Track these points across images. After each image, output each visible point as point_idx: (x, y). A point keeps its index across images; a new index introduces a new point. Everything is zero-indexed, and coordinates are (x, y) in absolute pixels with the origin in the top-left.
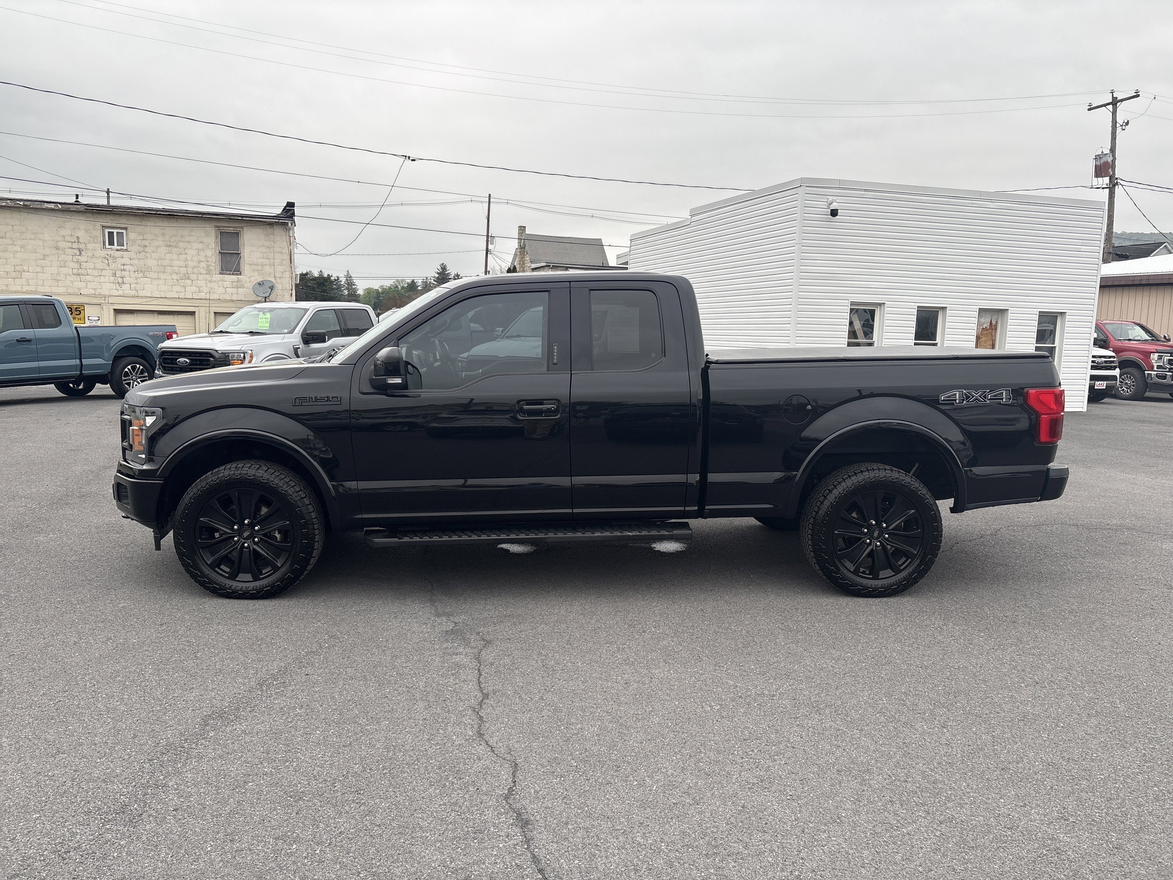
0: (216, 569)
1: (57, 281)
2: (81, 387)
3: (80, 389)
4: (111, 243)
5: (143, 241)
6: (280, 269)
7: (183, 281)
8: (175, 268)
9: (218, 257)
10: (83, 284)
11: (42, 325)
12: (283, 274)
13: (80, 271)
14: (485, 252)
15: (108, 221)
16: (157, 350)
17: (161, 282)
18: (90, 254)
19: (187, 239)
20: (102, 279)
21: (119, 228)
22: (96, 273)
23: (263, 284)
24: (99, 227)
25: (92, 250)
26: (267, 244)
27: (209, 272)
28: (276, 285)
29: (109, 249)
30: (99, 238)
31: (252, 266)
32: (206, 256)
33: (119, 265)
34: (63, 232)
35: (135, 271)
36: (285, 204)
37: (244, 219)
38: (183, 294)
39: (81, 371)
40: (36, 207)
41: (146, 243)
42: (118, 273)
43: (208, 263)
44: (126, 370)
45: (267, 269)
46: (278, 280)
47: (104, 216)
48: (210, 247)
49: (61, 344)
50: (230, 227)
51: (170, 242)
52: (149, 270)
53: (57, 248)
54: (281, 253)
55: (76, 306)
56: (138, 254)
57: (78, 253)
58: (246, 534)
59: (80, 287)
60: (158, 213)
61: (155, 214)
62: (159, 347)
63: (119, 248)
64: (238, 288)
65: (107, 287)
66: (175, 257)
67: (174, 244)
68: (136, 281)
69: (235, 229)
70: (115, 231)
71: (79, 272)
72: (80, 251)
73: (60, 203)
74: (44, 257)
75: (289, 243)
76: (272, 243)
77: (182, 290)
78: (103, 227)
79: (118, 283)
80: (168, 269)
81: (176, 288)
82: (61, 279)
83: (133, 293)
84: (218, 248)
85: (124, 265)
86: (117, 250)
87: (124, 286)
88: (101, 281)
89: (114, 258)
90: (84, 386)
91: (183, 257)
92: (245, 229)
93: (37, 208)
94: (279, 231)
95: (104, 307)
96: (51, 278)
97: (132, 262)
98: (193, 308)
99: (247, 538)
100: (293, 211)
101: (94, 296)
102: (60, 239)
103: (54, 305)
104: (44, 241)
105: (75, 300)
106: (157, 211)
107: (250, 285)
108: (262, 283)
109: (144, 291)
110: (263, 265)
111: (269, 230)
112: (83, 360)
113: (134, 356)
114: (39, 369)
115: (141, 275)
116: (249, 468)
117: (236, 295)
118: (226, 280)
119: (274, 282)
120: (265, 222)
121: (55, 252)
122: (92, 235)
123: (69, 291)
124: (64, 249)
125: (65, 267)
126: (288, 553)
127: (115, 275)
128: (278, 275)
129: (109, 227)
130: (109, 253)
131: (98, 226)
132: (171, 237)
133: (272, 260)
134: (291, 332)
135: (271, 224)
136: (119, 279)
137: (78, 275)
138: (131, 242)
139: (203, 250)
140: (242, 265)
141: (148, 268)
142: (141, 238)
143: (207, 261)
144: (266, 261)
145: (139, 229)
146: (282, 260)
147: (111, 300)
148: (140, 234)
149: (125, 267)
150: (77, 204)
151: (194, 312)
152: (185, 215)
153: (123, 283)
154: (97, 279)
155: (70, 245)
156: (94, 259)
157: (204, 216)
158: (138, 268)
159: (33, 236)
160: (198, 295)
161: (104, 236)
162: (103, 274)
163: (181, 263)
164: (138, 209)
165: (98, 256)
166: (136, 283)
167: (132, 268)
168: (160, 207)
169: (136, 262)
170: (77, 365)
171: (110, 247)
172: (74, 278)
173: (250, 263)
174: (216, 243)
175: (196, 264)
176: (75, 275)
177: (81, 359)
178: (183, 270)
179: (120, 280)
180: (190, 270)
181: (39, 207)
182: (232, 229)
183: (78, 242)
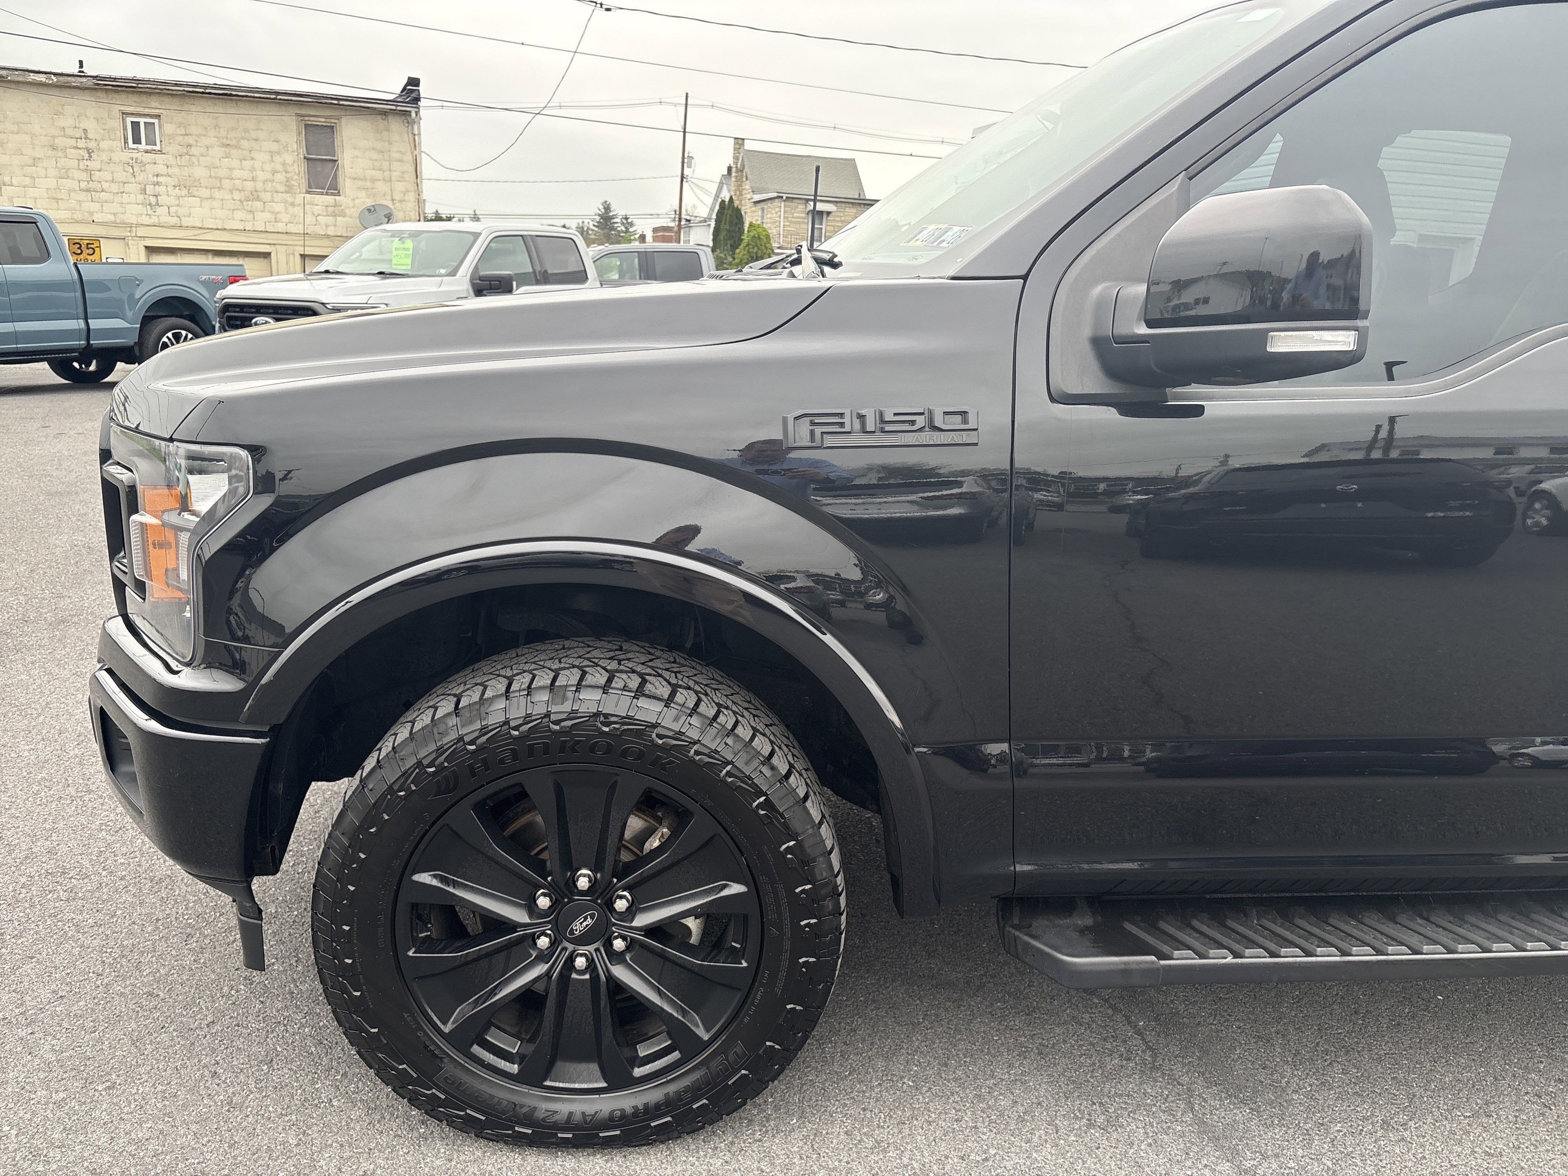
0: (476, 1049)
1: (57, 200)
2: (92, 368)
3: (91, 372)
4: (137, 140)
5: (186, 137)
6: (399, 186)
7: (249, 202)
8: (236, 181)
9: (303, 167)
10: (96, 206)
11: (17, 258)
12: (404, 194)
13: (92, 185)
14: (679, 179)
15: (131, 104)
16: (216, 302)
17: (216, 204)
18: (105, 158)
19: (253, 134)
20: (125, 198)
21: (148, 115)
22: (114, 188)
23: (375, 210)
24: (118, 115)
25: (108, 150)
26: (379, 145)
27: (289, 190)
28: (395, 213)
29: (134, 149)
30: (118, 132)
31: (357, 182)
32: (284, 164)
33: (150, 176)
34: (62, 122)
35: (175, 186)
36: (405, 81)
37: (342, 102)
38: (251, 223)
39: (88, 340)
40: (17, 79)
41: (191, 140)
42: (150, 189)
43: (288, 175)
44: (165, 339)
45: (381, 187)
46: (398, 205)
47: (123, 96)
48: (290, 149)
49: (54, 293)
50: (320, 117)
51: (227, 138)
52: (197, 184)
53: (54, 148)
54: (401, 161)
55: (88, 242)
56: (179, 158)
57: (86, 156)
58: (580, 926)
59: (92, 210)
60: (207, 91)
61: (203, 93)
62: (218, 296)
63: (149, 147)
64: (335, 216)
65: (134, 213)
66: (235, 163)
67: (234, 143)
68: (177, 202)
69: (328, 120)
70: (142, 121)
71: (90, 186)
72: (89, 153)
73: (55, 74)
74: (35, 161)
75: (412, 145)
76: (386, 144)
77: (249, 217)
78: (123, 113)
79: (150, 204)
80: (226, 183)
81: (239, 215)
82: (63, 197)
83: (174, 221)
84: (303, 151)
85: (157, 176)
86: (147, 152)
87: (159, 210)
88: (124, 201)
89: (143, 164)
90: (97, 366)
91: (247, 164)
92: (344, 120)
93: (18, 82)
94: (396, 125)
95: (130, 242)
96: (47, 196)
97: (170, 171)
98: (268, 246)
99: (584, 939)
100: (417, 93)
101: (115, 225)
102: (57, 132)
103: (35, 223)
104: (33, 136)
105: (85, 231)
106: (206, 88)
107: (355, 212)
108: (373, 209)
109: (191, 219)
110: (373, 180)
111: (381, 122)
112: (89, 321)
113: (177, 316)
114: (16, 336)
115: (184, 192)
116: (606, 688)
117: (332, 228)
118: (316, 203)
119: (392, 207)
120: (375, 109)
121: (50, 153)
122: (106, 127)
123: (75, 216)
124: (64, 150)
125: (68, 177)
126: (738, 997)
127: (144, 191)
128: (397, 197)
129: (133, 114)
130: (135, 155)
131: (116, 109)
132: (228, 131)
133: (387, 173)
134: (453, 273)
135: (384, 113)
136: (151, 198)
137: (88, 190)
138: (167, 138)
139: (278, 153)
140: (340, 179)
141: (195, 181)
142: (183, 132)
143: (287, 172)
144: (378, 174)
145: (179, 117)
146: (403, 173)
147: (141, 232)
148: (180, 125)
149: (160, 179)
150: (81, 76)
151: (270, 254)
152: (249, 94)
153: (157, 204)
154: (118, 198)
155: (73, 142)
156: (111, 165)
157: (279, 97)
158: (179, 181)
159: (15, 128)
160: (274, 226)
161: (125, 129)
162: (126, 190)
163: (246, 174)
164: (176, 85)
165: (117, 160)
166: (178, 205)
167: (171, 181)
168: (211, 81)
169: (175, 170)
170: (80, 330)
171: (135, 146)
172: (83, 196)
173: (354, 175)
174: (298, 142)
175: (268, 176)
176: (84, 190)
177: (86, 319)
178: (249, 185)
179: (153, 200)
180: (259, 185)
181: (21, 79)
182: (323, 120)
183: (86, 138)
